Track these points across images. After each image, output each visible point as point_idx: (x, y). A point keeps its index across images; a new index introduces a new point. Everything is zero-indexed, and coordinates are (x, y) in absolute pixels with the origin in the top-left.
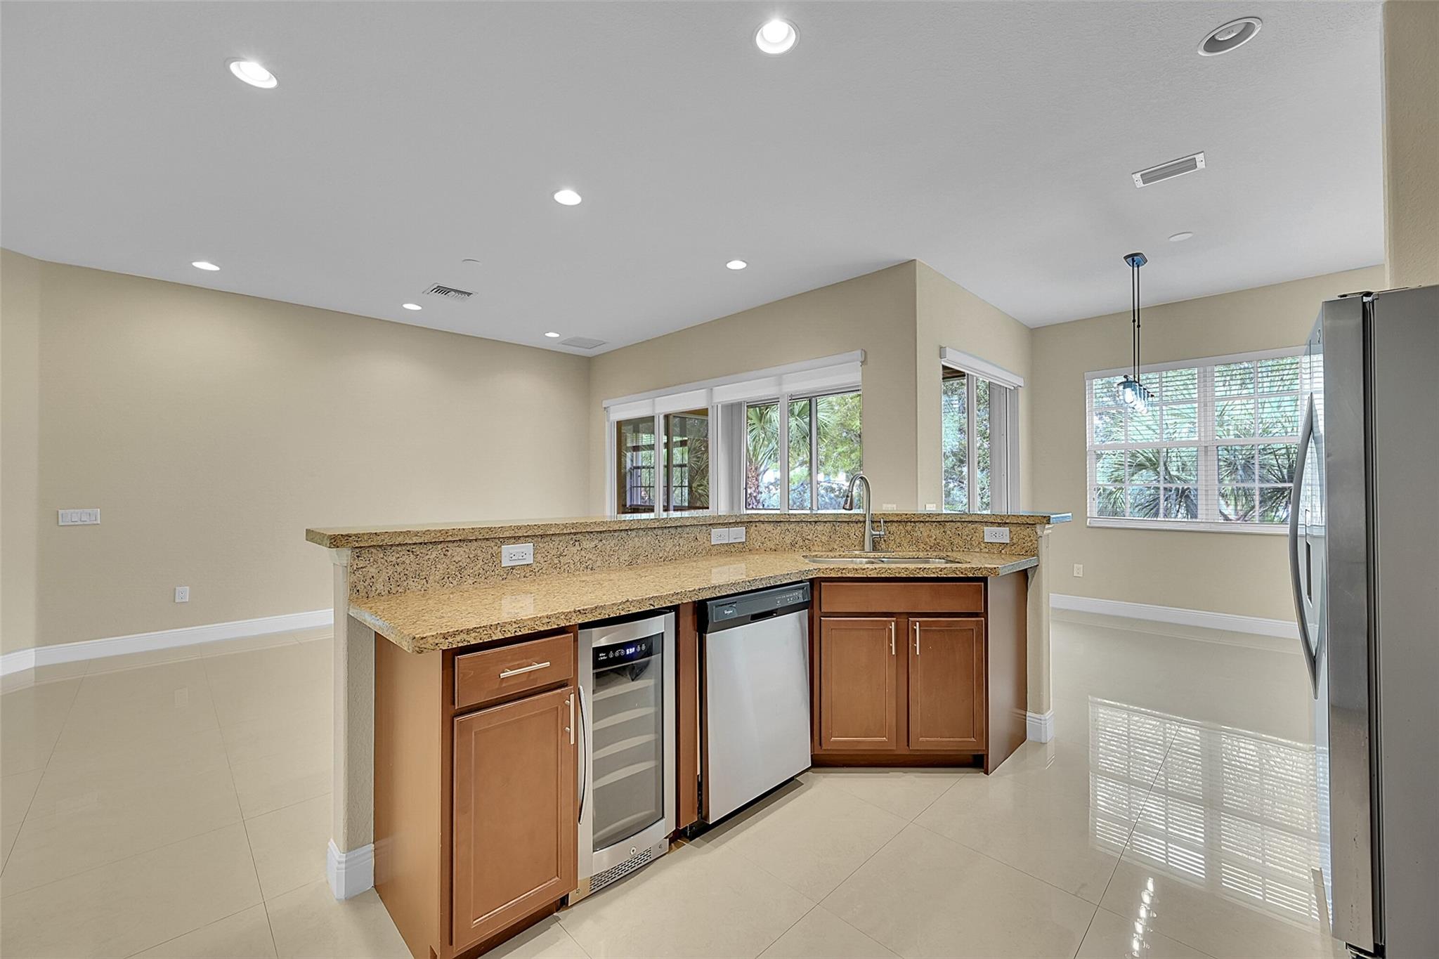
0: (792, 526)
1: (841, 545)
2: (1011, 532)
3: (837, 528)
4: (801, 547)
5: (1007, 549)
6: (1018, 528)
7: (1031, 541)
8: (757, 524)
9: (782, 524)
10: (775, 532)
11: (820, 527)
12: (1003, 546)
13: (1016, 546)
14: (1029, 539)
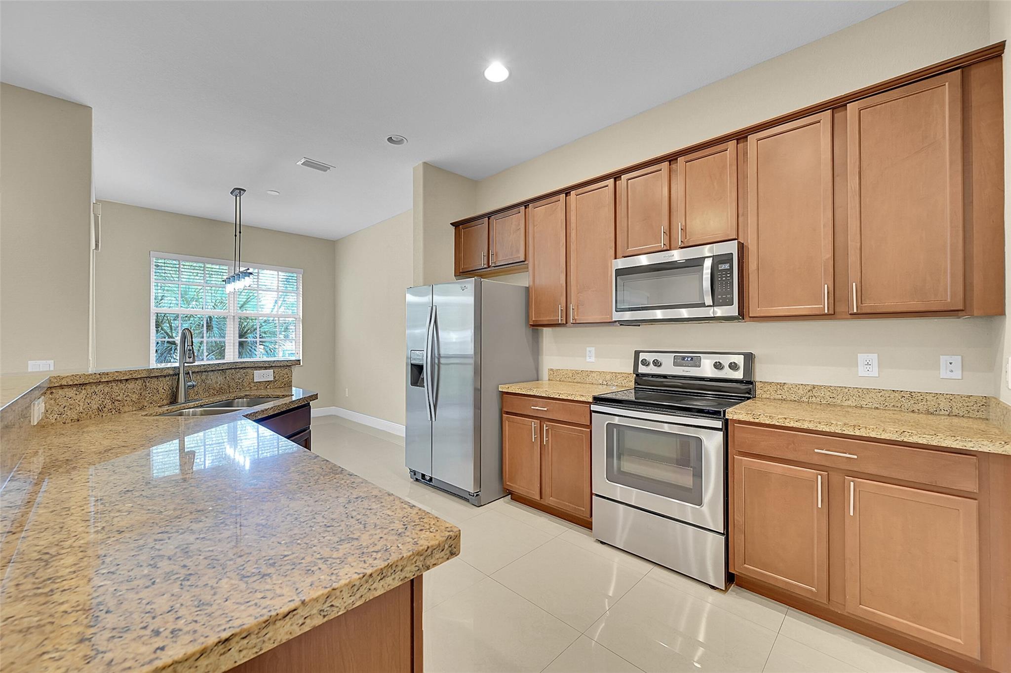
0: (101, 387)
1: (150, 402)
2: (274, 372)
3: (148, 384)
4: (110, 411)
5: (271, 385)
6: (280, 370)
7: (288, 377)
8: (54, 391)
9: (88, 387)
10: (78, 397)
11: (131, 385)
12: (268, 383)
13: (277, 382)
14: (287, 376)
